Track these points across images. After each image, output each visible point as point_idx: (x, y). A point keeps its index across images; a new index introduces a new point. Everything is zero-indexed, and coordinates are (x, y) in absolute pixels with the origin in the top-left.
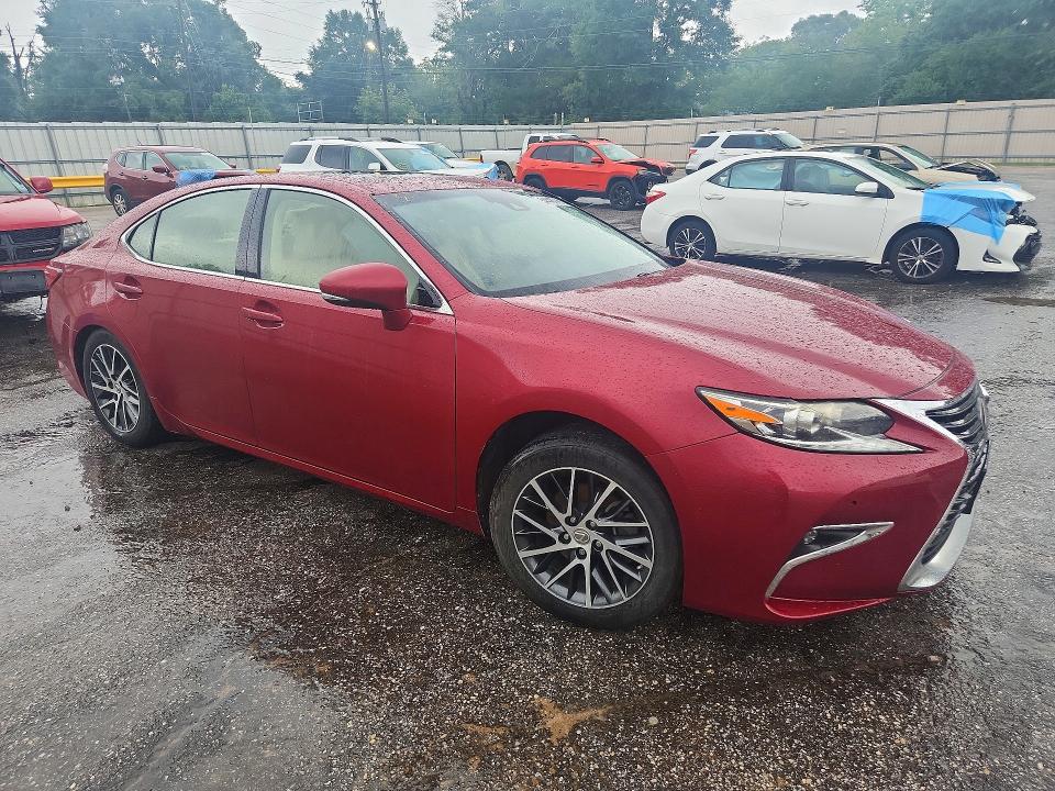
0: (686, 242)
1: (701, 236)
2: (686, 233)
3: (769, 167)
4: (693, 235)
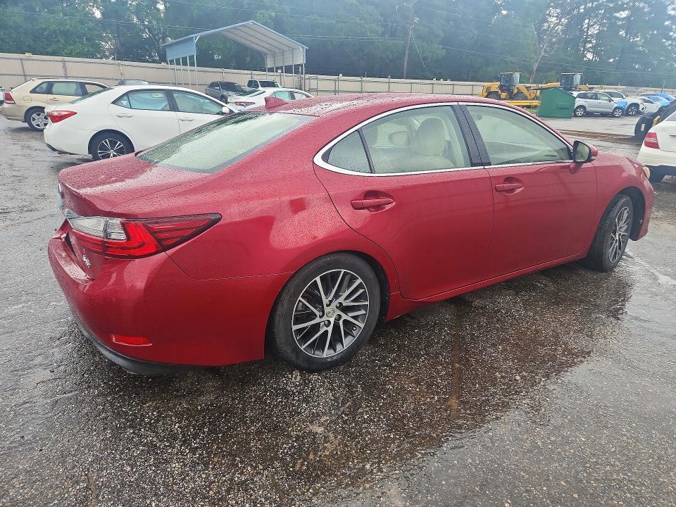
0: (108, 150)
1: (120, 145)
2: (107, 142)
3: (154, 95)
4: (113, 144)
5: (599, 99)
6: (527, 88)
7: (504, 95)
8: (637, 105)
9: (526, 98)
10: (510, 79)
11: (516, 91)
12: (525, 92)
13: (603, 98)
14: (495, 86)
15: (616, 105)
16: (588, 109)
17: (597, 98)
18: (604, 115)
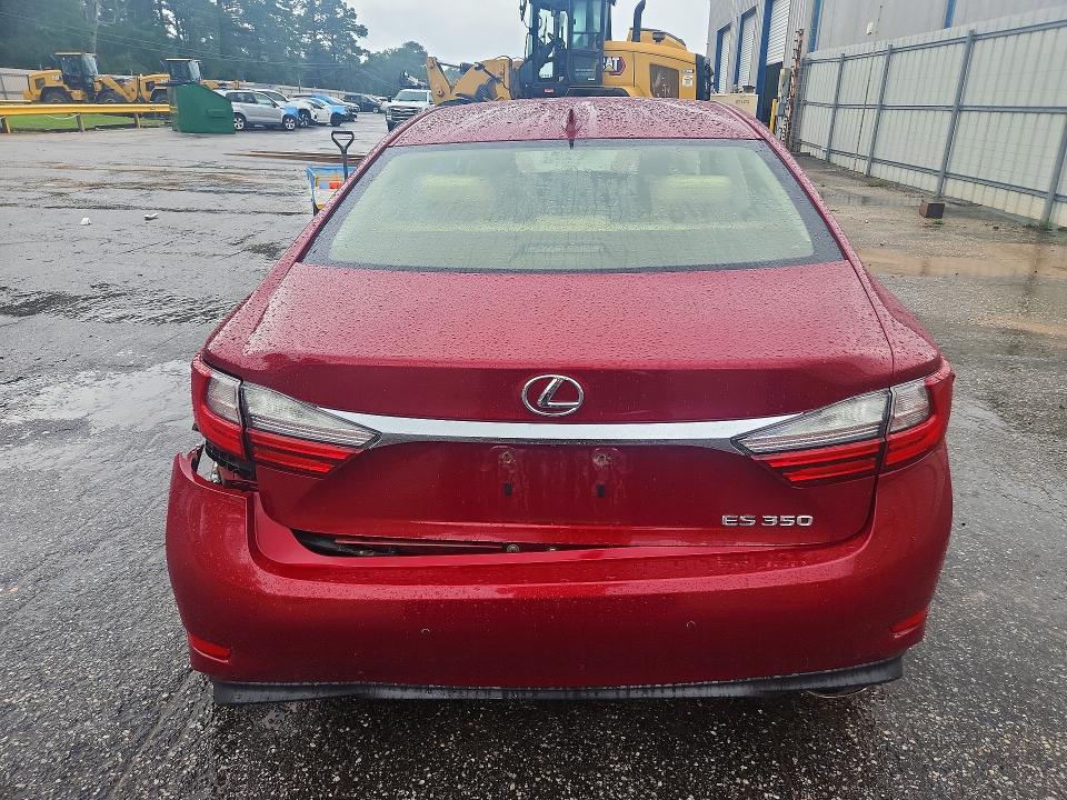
5: (257, 103)
6: (118, 81)
7: (77, 94)
8: (303, 111)
9: (122, 100)
10: (78, 64)
11: (98, 87)
12: (118, 89)
13: (261, 101)
14: (53, 77)
15: (284, 113)
16: (249, 118)
17: (254, 102)
18: (270, 128)
